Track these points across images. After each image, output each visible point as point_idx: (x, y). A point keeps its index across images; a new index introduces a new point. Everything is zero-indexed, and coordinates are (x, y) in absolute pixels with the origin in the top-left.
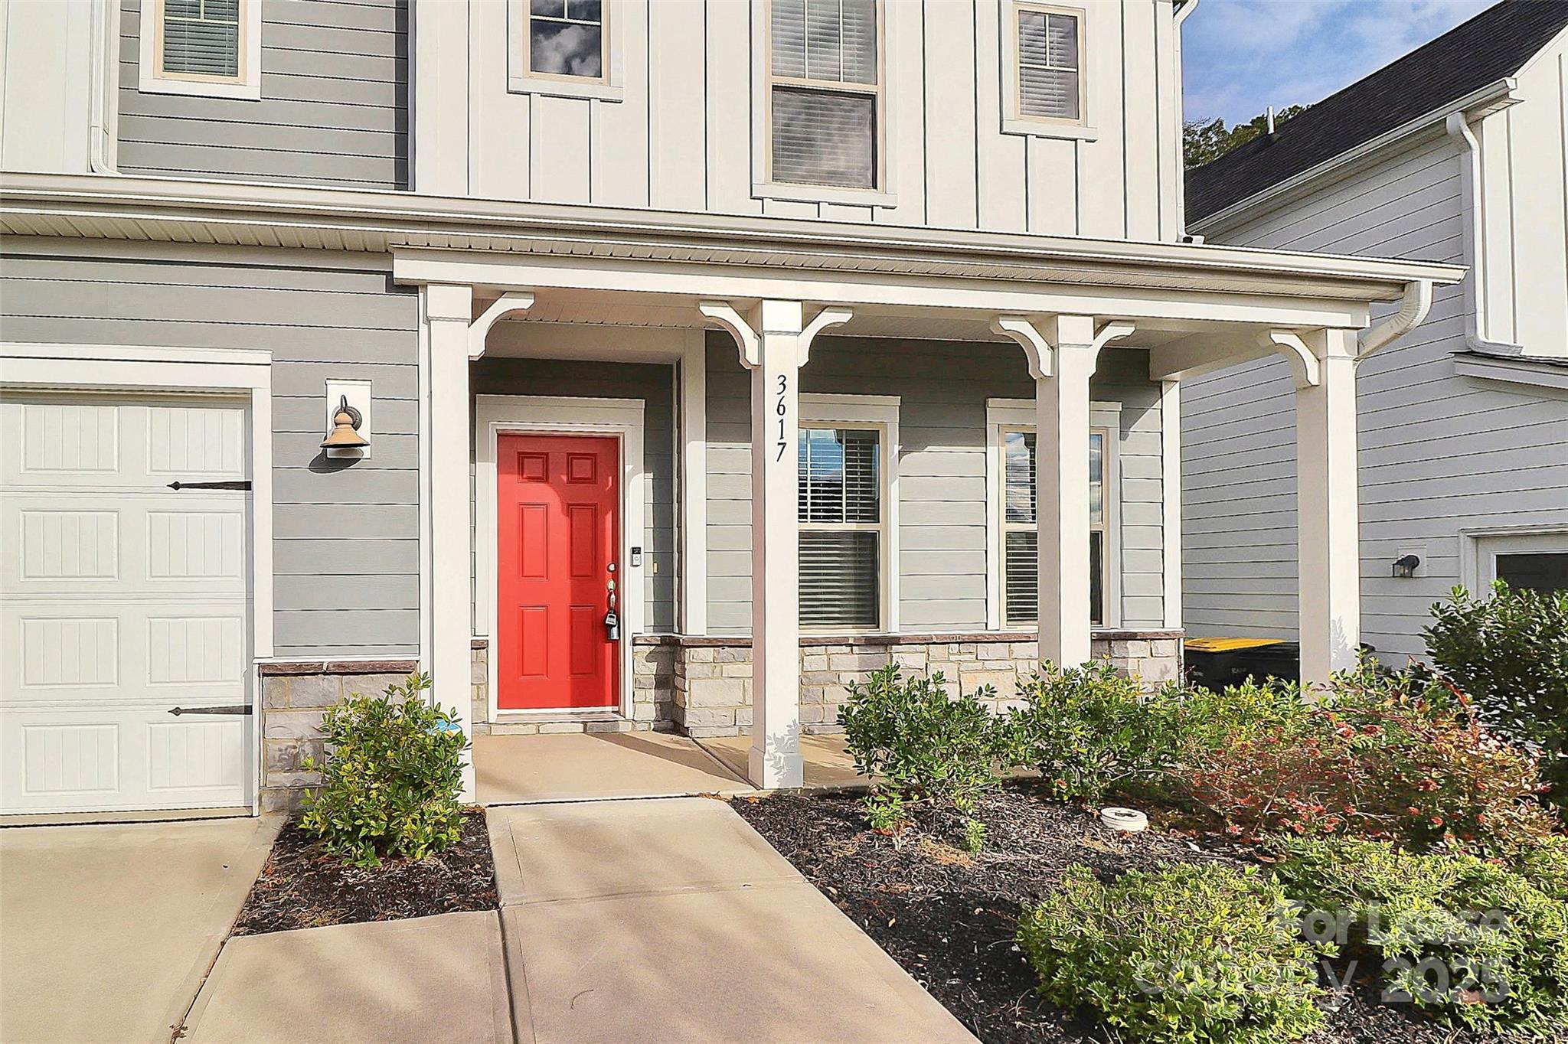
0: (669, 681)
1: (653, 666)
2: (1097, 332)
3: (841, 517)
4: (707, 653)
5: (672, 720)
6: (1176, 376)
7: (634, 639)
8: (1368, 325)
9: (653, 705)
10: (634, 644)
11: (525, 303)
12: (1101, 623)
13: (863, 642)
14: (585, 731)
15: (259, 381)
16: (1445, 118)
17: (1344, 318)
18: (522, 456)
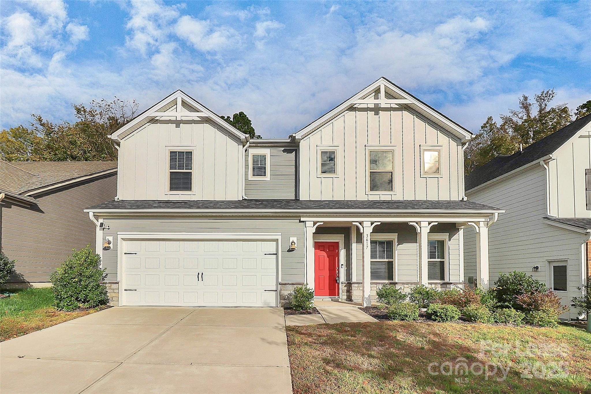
0: (349, 291)
1: (346, 288)
2: (429, 225)
3: (385, 258)
4: (357, 285)
5: (349, 299)
6: (462, 227)
7: (342, 283)
8: (489, 220)
9: (346, 296)
10: (342, 284)
11: (322, 223)
12: (444, 280)
13: (389, 283)
14: (332, 301)
15: (279, 238)
16: (540, 162)
17: (484, 220)
18: (319, 246)
